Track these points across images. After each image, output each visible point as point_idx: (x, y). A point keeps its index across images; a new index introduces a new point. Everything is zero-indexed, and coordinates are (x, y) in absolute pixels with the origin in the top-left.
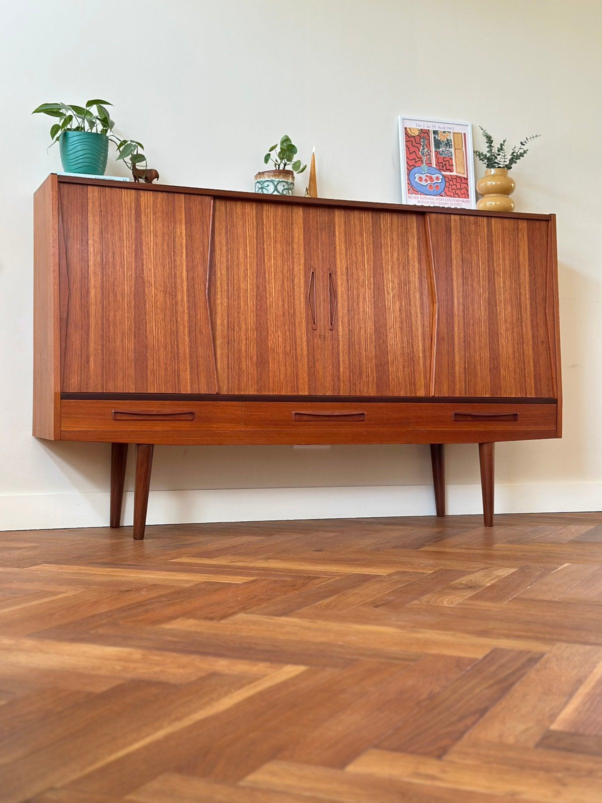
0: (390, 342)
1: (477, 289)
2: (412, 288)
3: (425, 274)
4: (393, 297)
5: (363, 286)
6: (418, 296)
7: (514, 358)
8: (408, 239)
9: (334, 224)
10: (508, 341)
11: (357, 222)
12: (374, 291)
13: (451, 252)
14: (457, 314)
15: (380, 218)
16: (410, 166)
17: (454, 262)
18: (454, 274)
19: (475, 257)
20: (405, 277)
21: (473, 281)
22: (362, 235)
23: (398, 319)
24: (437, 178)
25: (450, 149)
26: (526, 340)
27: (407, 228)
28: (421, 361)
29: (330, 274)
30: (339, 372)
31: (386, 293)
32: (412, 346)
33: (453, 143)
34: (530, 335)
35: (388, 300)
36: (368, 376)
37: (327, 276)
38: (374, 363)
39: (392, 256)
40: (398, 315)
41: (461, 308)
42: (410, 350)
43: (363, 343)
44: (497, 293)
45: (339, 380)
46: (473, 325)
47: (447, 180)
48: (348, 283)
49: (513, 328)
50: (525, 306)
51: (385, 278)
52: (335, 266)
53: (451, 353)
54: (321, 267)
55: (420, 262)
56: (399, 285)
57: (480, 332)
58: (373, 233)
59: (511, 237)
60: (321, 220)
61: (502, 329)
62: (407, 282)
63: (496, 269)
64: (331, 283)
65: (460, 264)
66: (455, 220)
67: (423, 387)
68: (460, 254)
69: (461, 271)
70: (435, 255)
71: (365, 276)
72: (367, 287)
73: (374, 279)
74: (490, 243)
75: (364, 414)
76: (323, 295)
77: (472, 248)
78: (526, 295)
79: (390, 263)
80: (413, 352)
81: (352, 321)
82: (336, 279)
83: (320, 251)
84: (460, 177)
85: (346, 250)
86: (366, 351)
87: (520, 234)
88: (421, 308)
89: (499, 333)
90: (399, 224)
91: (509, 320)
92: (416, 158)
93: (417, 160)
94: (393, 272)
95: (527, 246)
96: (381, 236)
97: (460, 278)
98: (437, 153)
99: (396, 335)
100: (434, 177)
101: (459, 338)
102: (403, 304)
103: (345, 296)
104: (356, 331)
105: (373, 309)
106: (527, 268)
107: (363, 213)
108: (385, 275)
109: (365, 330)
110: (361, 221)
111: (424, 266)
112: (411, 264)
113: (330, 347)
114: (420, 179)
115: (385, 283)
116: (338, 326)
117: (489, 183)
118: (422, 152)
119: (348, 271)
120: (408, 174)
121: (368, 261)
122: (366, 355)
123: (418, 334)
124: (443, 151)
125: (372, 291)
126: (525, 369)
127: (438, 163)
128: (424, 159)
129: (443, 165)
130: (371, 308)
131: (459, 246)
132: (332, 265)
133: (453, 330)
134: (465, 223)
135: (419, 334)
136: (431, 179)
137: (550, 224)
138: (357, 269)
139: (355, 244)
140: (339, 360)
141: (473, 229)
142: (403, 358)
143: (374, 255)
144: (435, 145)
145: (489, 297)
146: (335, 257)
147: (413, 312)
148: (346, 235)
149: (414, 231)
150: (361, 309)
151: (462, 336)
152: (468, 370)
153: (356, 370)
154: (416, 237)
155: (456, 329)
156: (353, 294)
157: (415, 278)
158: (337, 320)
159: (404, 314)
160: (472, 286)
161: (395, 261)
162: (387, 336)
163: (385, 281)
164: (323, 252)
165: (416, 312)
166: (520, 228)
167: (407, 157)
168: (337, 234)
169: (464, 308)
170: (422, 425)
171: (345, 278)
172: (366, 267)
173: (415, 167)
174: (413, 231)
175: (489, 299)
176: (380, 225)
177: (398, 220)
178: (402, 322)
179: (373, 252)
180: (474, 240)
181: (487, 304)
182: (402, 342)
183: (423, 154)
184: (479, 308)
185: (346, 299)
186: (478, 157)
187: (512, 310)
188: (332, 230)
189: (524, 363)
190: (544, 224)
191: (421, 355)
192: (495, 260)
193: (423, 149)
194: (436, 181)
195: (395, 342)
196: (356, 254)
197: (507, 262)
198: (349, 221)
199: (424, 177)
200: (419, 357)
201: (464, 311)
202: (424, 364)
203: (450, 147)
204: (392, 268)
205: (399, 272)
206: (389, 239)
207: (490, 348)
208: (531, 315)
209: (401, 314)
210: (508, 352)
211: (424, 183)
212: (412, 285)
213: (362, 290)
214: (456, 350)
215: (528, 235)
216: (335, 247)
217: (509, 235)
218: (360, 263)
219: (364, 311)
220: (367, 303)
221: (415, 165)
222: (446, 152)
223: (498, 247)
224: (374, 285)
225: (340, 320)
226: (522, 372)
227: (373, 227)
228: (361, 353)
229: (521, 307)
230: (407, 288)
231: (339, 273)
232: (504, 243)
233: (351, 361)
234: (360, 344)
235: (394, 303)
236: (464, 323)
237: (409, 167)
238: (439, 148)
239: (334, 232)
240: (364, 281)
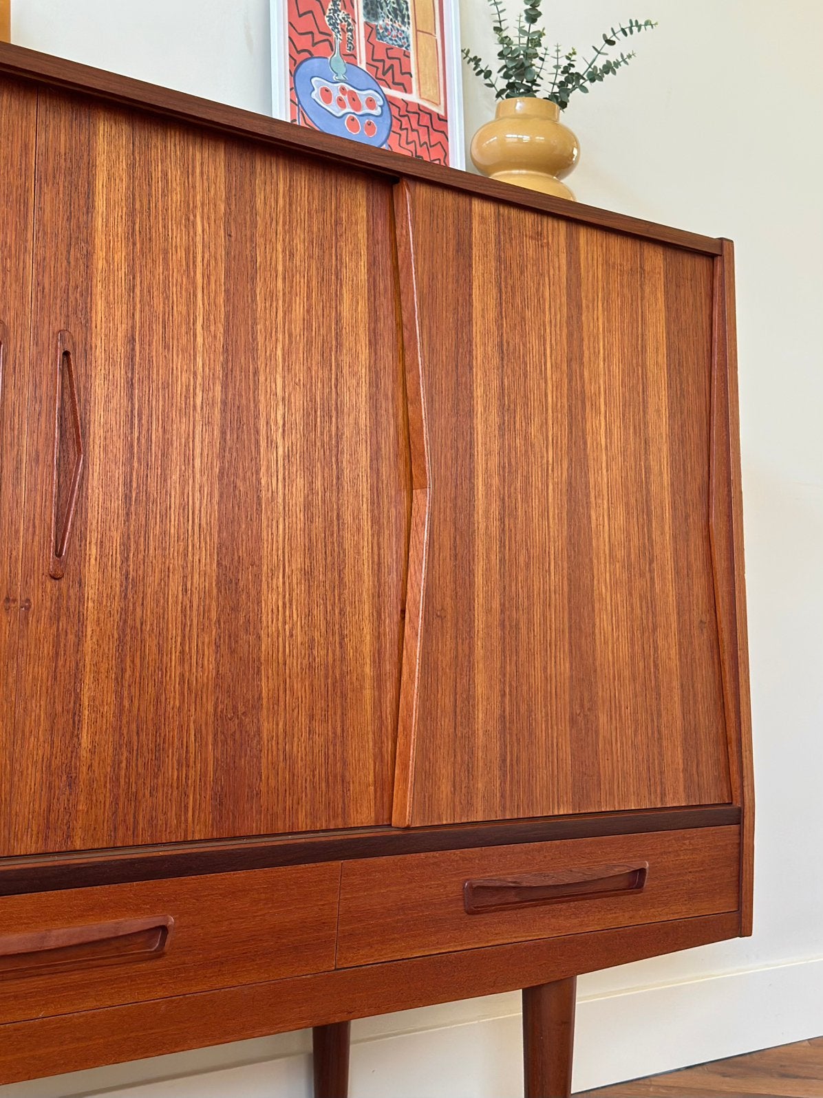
0: (270, 624)
1: (537, 449)
2: (347, 432)
3: (387, 383)
4: (288, 457)
5: (187, 410)
6: (365, 461)
7: (634, 678)
8: (339, 258)
9: (91, 166)
10: (617, 621)
11: (175, 174)
12: (223, 433)
13: (470, 320)
14: (482, 531)
15: (253, 173)
16: (299, 52)
17: (478, 352)
18: (479, 392)
19: (534, 341)
20: (327, 390)
21: (528, 419)
22: (190, 224)
23: (300, 540)
24: (371, 103)
25: (403, 28)
26: (661, 620)
27: (338, 222)
28: (368, 693)
29: (66, 354)
30: (76, 748)
31: (263, 444)
32: (342, 637)
33: (410, 13)
34: (672, 600)
35: (268, 468)
36: (184, 763)
37: (50, 364)
38: (211, 709)
39: (288, 311)
40: (300, 525)
41: (495, 508)
42: (334, 652)
43: (174, 631)
44: (591, 462)
45: (72, 782)
46: (527, 566)
47: (395, 112)
48: (131, 398)
49: (630, 580)
50: (659, 510)
51: (261, 388)
52: (87, 325)
53: (463, 665)
54: (30, 323)
55: (373, 343)
56: (308, 415)
57: (545, 592)
58: (227, 224)
59: (626, 291)
60: (41, 141)
61: (602, 580)
62: (334, 410)
63: (590, 389)
64: (67, 391)
65: (496, 361)
66: (482, 217)
67: (372, 788)
68: (494, 328)
69: (495, 384)
70: (426, 322)
71: (195, 374)
72: (198, 417)
73: (225, 387)
74: (575, 303)
75: (164, 929)
76: (31, 433)
77: (528, 314)
78: (661, 474)
79: (280, 337)
80: (343, 659)
81: (137, 543)
82: (88, 376)
83: (29, 262)
84: (430, 114)
85: (132, 272)
86: (182, 661)
87: (647, 290)
88: (372, 503)
89: (596, 593)
90: (315, 205)
91: (620, 554)
92: (316, 32)
93: (319, 37)
94: (288, 368)
95: (663, 322)
96: (253, 235)
97: (494, 410)
98: (371, 31)
99: (291, 601)
100: (363, 96)
101: (489, 611)
102: (318, 484)
103: (120, 444)
104: (153, 580)
105: (216, 498)
106: (664, 393)
107: (197, 147)
108: (262, 379)
109: (185, 577)
110: (188, 172)
111: (387, 355)
112: (346, 344)
113: (47, 649)
114: (326, 93)
115: (262, 407)
116: (82, 559)
117: (511, 137)
118: (330, 18)
119: (133, 349)
120: (293, 74)
121: (207, 320)
122: (182, 675)
123: (360, 595)
124: (386, 30)
125: (217, 432)
126: (659, 715)
127: (372, 60)
128: (338, 39)
129: (386, 68)
130: (211, 494)
131: (492, 303)
132: (72, 319)
133: (472, 584)
134: (510, 229)
135: (365, 595)
136: (354, 99)
137: (719, 269)
138: (166, 347)
139: (166, 252)
140: (78, 698)
141: (530, 253)
142: (312, 685)
143: (227, 300)
144: (365, 8)
145: (570, 477)
146: (88, 292)
147: (348, 517)
148: (132, 213)
149: (360, 235)
150: (175, 501)
151: (496, 605)
152: (511, 722)
153: (143, 737)
154: (364, 258)
155: (479, 580)
156: (149, 440)
157: (357, 395)
158: (83, 537)
159: (319, 522)
160: (526, 438)
161: (297, 328)
162: (259, 603)
163: (262, 398)
164: (41, 265)
165: (356, 517)
166: (647, 268)
167: (290, 23)
168: (100, 204)
169: (504, 507)
170: (370, 945)
171: (120, 373)
172: (200, 340)
173: (312, 57)
174: (356, 234)
175: (570, 483)
176: (253, 195)
177: (310, 190)
178: (309, 550)
179: (227, 291)
180: (533, 290)
181: (565, 498)
182: (310, 625)
183: (334, 25)
184: (545, 513)
185: (121, 457)
186: (472, 64)
187: (628, 521)
188: (83, 189)
189: (659, 694)
190: (701, 264)
191: (368, 670)
192: (586, 359)
193: (335, 11)
194: (366, 110)
195: (285, 623)
196: (166, 287)
197: (616, 369)
198: (149, 163)
199: (335, 90)
200: (361, 678)
201: (502, 520)
202: (378, 703)
203: (403, 22)
204: (287, 354)
205: (309, 369)
206: (280, 249)
207: (570, 644)
208: (675, 537)
209: (310, 519)
210: (618, 657)
211: (333, 108)
212: (348, 420)
213: (180, 427)
214: (479, 652)
215: (666, 292)
216: (89, 256)
217: (622, 286)
218: (180, 326)
219: (184, 507)
220: (198, 476)
221: (312, 49)
222: (394, 33)
223: (595, 319)
224: (224, 411)
225: (93, 537)
226: (652, 720)
227: (228, 199)
228: (163, 669)
229: (649, 514)
230: (334, 429)
231: (99, 353)
232: (607, 310)
233: (126, 703)
234: (161, 634)
235: (288, 481)
236: (502, 561)
237: (295, 55)
238: (377, 19)
239: (90, 194)
240: (189, 394)
